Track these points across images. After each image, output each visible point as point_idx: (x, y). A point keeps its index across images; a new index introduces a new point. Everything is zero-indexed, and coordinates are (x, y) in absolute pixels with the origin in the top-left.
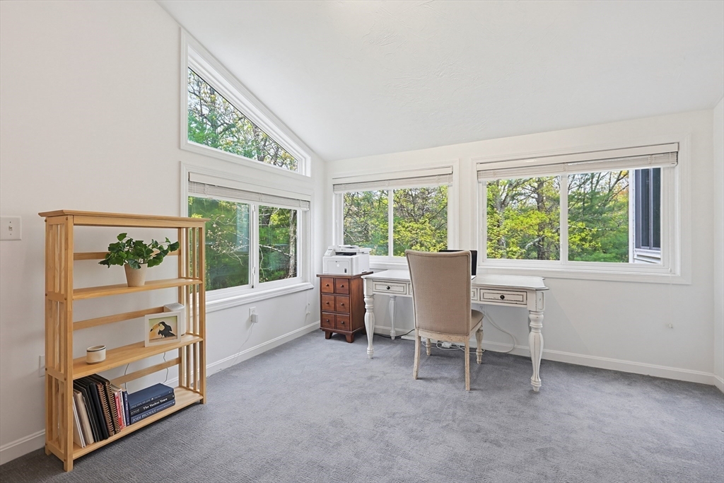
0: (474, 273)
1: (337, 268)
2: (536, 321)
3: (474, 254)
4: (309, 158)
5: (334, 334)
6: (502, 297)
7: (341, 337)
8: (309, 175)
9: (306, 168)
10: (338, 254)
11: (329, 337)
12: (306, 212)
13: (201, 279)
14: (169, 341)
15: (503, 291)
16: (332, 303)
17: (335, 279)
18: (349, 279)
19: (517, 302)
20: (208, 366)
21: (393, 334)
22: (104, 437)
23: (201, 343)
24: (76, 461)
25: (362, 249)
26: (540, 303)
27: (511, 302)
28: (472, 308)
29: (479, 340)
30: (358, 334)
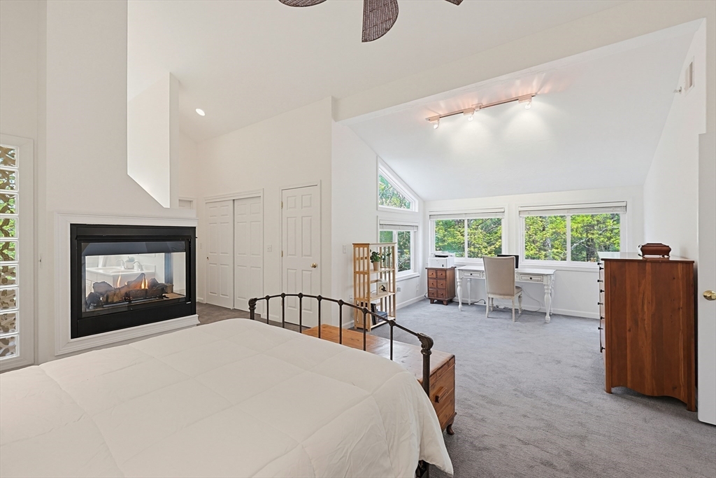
0: (517, 267)
1: (437, 264)
2: (548, 289)
3: (517, 257)
4: (417, 201)
5: (435, 301)
6: (531, 278)
7: (440, 302)
8: (417, 211)
9: (415, 207)
10: (436, 256)
11: (432, 303)
12: (415, 232)
13: (389, 268)
14: (385, 292)
15: (531, 276)
16: (435, 284)
17: (437, 270)
18: (445, 270)
19: (538, 281)
20: (396, 305)
21: (469, 302)
22: (375, 324)
23: (394, 295)
24: (372, 329)
25: (451, 254)
26: (549, 281)
27: (535, 280)
28: (516, 285)
29: (520, 302)
30: (451, 301)
